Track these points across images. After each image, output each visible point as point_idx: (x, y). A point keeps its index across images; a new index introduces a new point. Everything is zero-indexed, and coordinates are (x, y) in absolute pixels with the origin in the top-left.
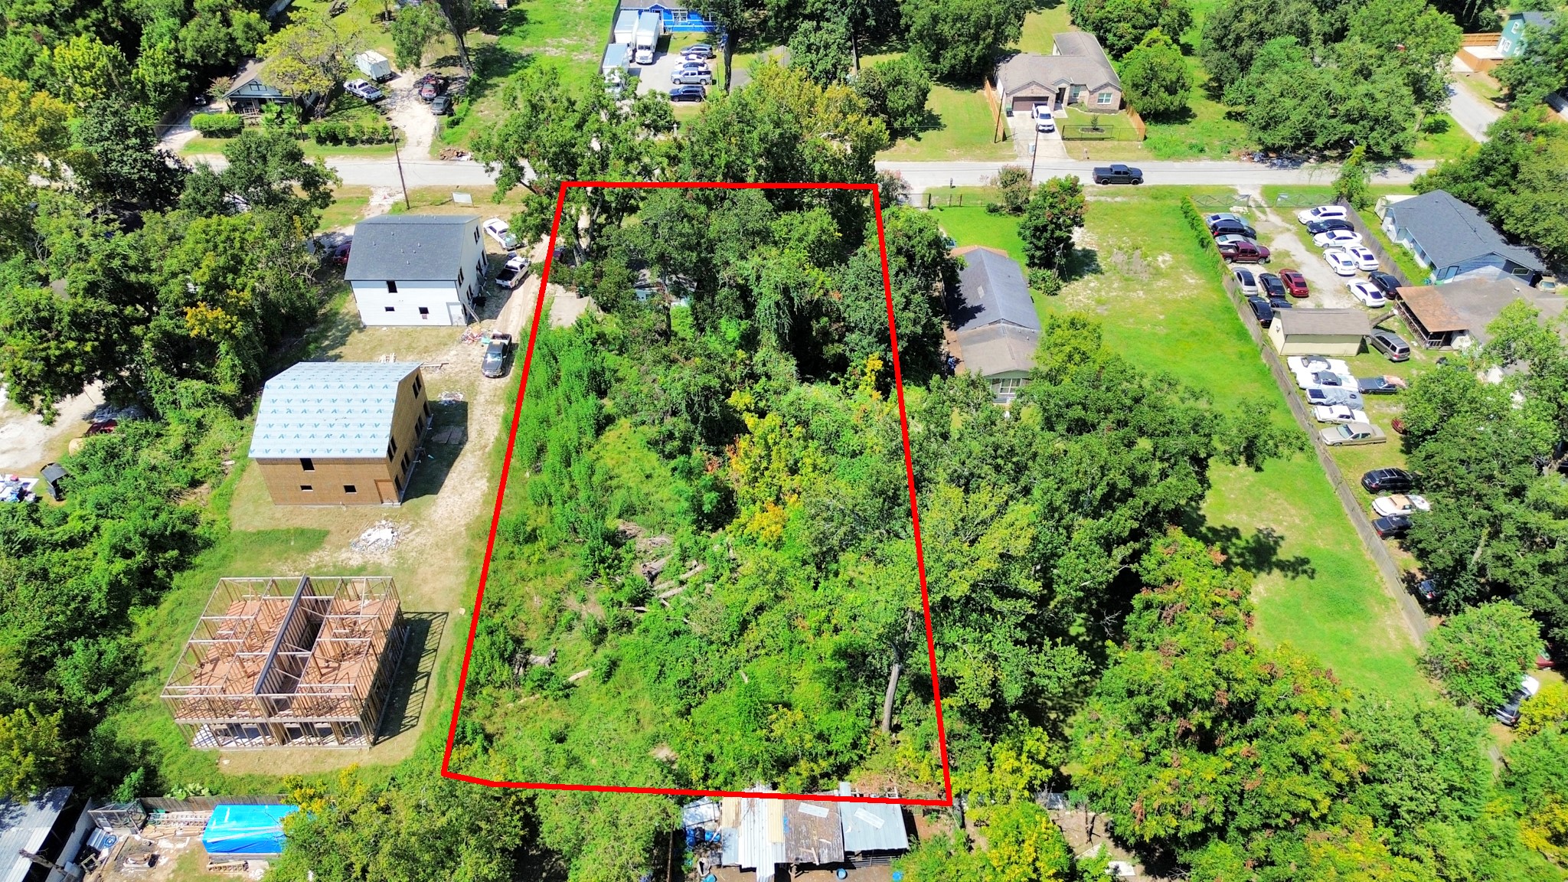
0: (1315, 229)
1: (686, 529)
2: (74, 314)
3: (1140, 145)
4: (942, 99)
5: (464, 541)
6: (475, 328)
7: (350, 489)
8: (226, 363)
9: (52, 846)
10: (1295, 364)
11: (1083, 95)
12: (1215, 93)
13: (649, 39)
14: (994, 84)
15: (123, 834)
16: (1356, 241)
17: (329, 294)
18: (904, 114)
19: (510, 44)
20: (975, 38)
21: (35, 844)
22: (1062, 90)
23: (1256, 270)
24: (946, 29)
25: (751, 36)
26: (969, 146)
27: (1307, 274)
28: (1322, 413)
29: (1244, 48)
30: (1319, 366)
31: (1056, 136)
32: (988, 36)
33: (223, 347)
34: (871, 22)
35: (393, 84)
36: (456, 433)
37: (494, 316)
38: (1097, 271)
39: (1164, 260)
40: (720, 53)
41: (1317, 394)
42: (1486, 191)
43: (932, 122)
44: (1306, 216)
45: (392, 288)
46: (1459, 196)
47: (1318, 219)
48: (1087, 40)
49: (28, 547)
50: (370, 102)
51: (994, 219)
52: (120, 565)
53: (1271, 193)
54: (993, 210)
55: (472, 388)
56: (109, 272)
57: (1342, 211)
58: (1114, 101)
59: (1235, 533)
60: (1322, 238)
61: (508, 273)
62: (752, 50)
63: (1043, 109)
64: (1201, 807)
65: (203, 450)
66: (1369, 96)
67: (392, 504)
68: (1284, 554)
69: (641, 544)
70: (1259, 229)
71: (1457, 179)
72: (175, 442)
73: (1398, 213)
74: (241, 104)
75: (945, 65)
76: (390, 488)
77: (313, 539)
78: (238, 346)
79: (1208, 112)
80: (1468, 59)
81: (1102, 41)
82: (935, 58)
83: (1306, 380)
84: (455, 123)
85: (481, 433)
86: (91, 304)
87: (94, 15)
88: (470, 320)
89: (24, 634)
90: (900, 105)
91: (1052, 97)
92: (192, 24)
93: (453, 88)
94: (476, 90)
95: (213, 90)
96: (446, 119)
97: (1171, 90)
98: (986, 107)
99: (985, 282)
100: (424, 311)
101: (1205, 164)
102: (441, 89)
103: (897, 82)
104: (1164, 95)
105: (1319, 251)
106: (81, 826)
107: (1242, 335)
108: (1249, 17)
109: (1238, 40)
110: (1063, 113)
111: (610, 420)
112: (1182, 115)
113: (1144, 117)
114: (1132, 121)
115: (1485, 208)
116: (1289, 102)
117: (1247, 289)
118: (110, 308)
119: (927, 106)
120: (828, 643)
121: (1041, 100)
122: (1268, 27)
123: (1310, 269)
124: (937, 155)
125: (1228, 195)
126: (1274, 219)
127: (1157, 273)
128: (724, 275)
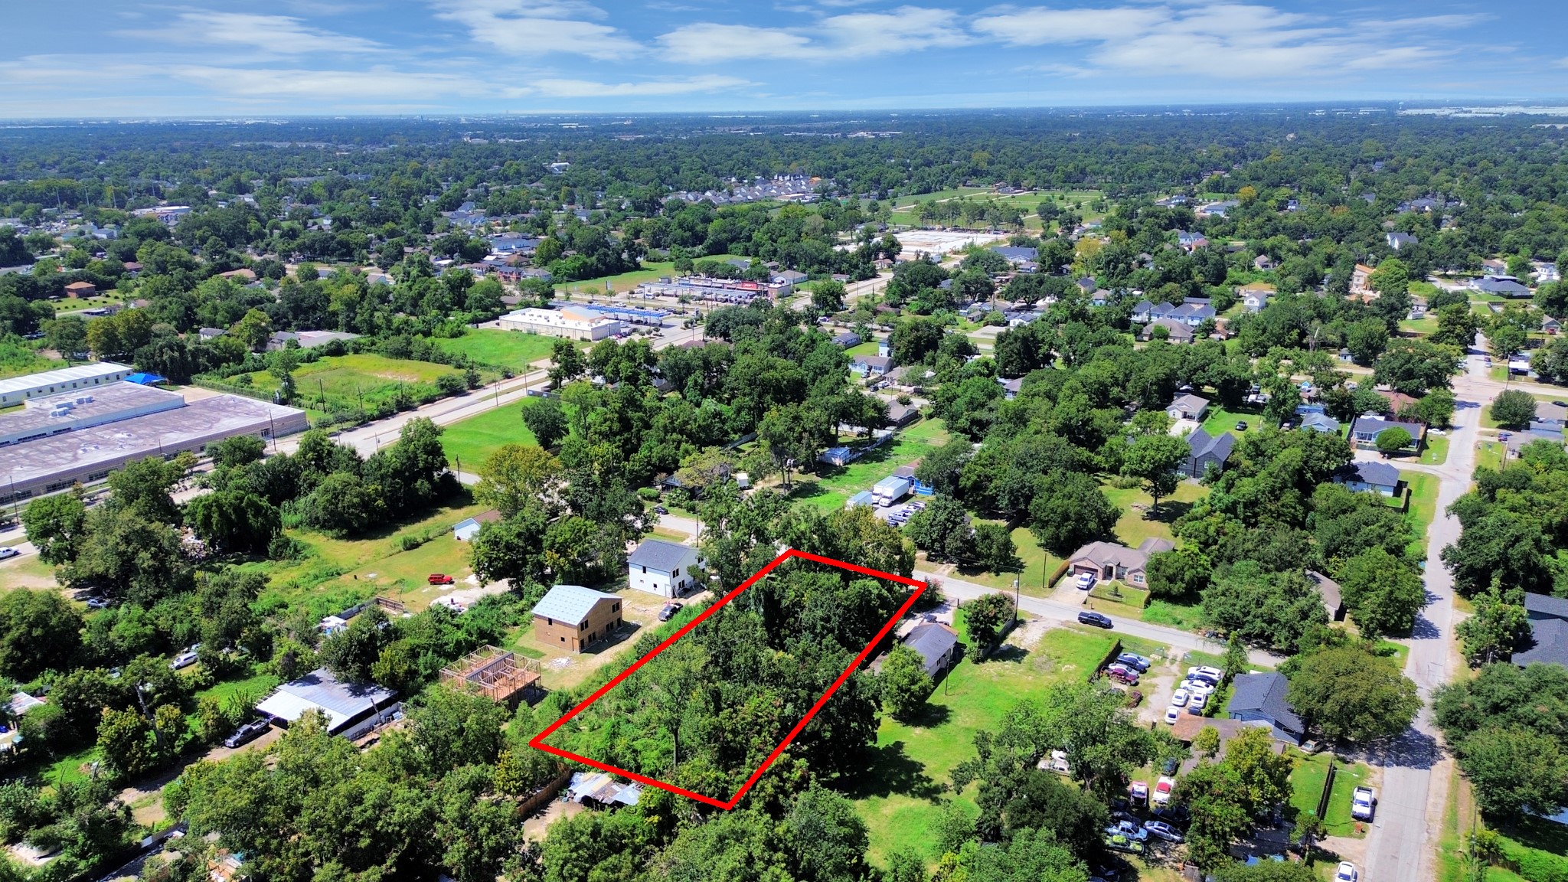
0: (1189, 677)
4: (1032, 556)
5: (590, 673)
6: (669, 600)
7: (562, 639)
9: (381, 706)
11: (1126, 575)
13: (895, 494)
14: (1071, 555)
16: (1205, 690)
19: (825, 483)
21: (376, 702)
22: (1109, 568)
26: (1025, 585)
36: (624, 636)
37: (684, 598)
38: (1018, 661)
39: (1068, 667)
43: (1017, 569)
44: (1193, 670)
45: (645, 571)
47: (1196, 673)
49: (440, 621)
53: (1189, 654)
55: (647, 622)
56: (528, 529)
57: (1215, 673)
58: (1145, 582)
59: (929, 780)
60: (1184, 683)
63: (1087, 575)
67: (575, 652)
70: (1153, 669)
76: (577, 643)
77: (538, 655)
85: (635, 638)
86: (515, 541)
88: (672, 595)
89: (417, 641)
91: (1100, 571)
95: (657, 478)
100: (656, 586)
105: (1173, 688)
106: (393, 707)
112: (1191, 601)
113: (1153, 595)
114: (1145, 596)
118: (521, 544)
121: (1093, 571)
123: (1154, 696)
126: (1172, 667)
127: (1055, 672)
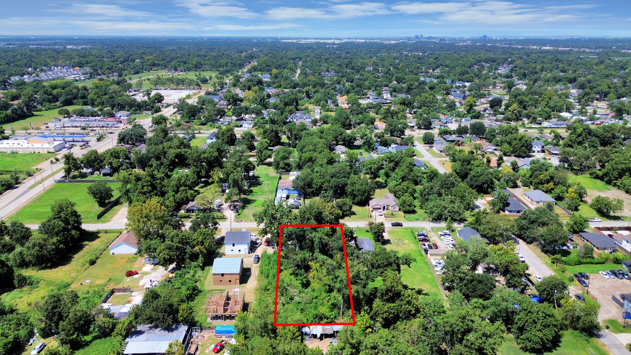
0: (441, 235)
1: (300, 288)
2: (177, 246)
3: (403, 218)
4: (355, 208)
5: (254, 291)
6: (250, 254)
7: (230, 281)
8: (201, 259)
10: (432, 260)
11: (390, 208)
12: (421, 208)
13: (285, 196)
14: (369, 205)
15: (197, 334)
16: (450, 238)
17: (217, 248)
18: (346, 211)
19: (249, 197)
20: (363, 195)
21: (186, 330)
22: (384, 207)
23: (426, 243)
24: (355, 193)
25: (309, 195)
26: (362, 218)
27: (438, 244)
28: (436, 269)
29: (427, 197)
30: (437, 261)
31: (383, 216)
32: (366, 194)
33: (200, 256)
34: (339, 191)
35: (222, 206)
36: (249, 273)
37: (254, 252)
38: (391, 243)
39: (406, 241)
40: (302, 199)
41: (436, 266)
42: (477, 226)
43: (354, 213)
44: (440, 233)
45: (234, 245)
46: (472, 228)
47: (442, 233)
48: (391, 196)
50: (218, 210)
51: (368, 233)
52: (188, 292)
53: (432, 228)
54: (367, 231)
55: (251, 265)
57: (448, 232)
58: (397, 209)
59: (414, 289)
60: (443, 237)
61: (257, 244)
62: (310, 198)
63: (380, 211)
64: (393, 311)
65: (197, 276)
66: (453, 207)
67: (238, 285)
68: (423, 292)
69: (291, 290)
70: (429, 236)
71: (472, 224)
72: (192, 274)
73: (460, 232)
74: (188, 211)
75: (356, 200)
76: (238, 282)
78: (204, 256)
79: (420, 212)
80: (486, 200)
81: (395, 196)
82: (354, 199)
83: (434, 263)
84: (239, 215)
85: (254, 273)
86: (179, 245)
87: (155, 192)
88: (249, 253)
90: (345, 209)
91: (382, 208)
92: (179, 194)
93: (237, 207)
94: (243, 207)
95: (182, 208)
96: (237, 214)
97: (410, 206)
98: (367, 210)
99: (364, 243)
100: (240, 251)
101: (418, 222)
102: (235, 207)
103: (344, 204)
104: (408, 207)
105: (442, 240)
106: (191, 331)
107: (422, 255)
108: (427, 190)
109: (425, 195)
110: (385, 211)
111: (282, 270)
112: (414, 212)
113: (404, 212)
114: (402, 213)
115: (477, 230)
116: (434, 208)
117: (424, 247)
118: (182, 246)
119: (352, 210)
120: (330, 303)
121: (380, 209)
122: (431, 192)
123: (439, 244)
124: (355, 220)
125: (423, 229)
126: (433, 233)
127: (404, 244)
128: (307, 237)
